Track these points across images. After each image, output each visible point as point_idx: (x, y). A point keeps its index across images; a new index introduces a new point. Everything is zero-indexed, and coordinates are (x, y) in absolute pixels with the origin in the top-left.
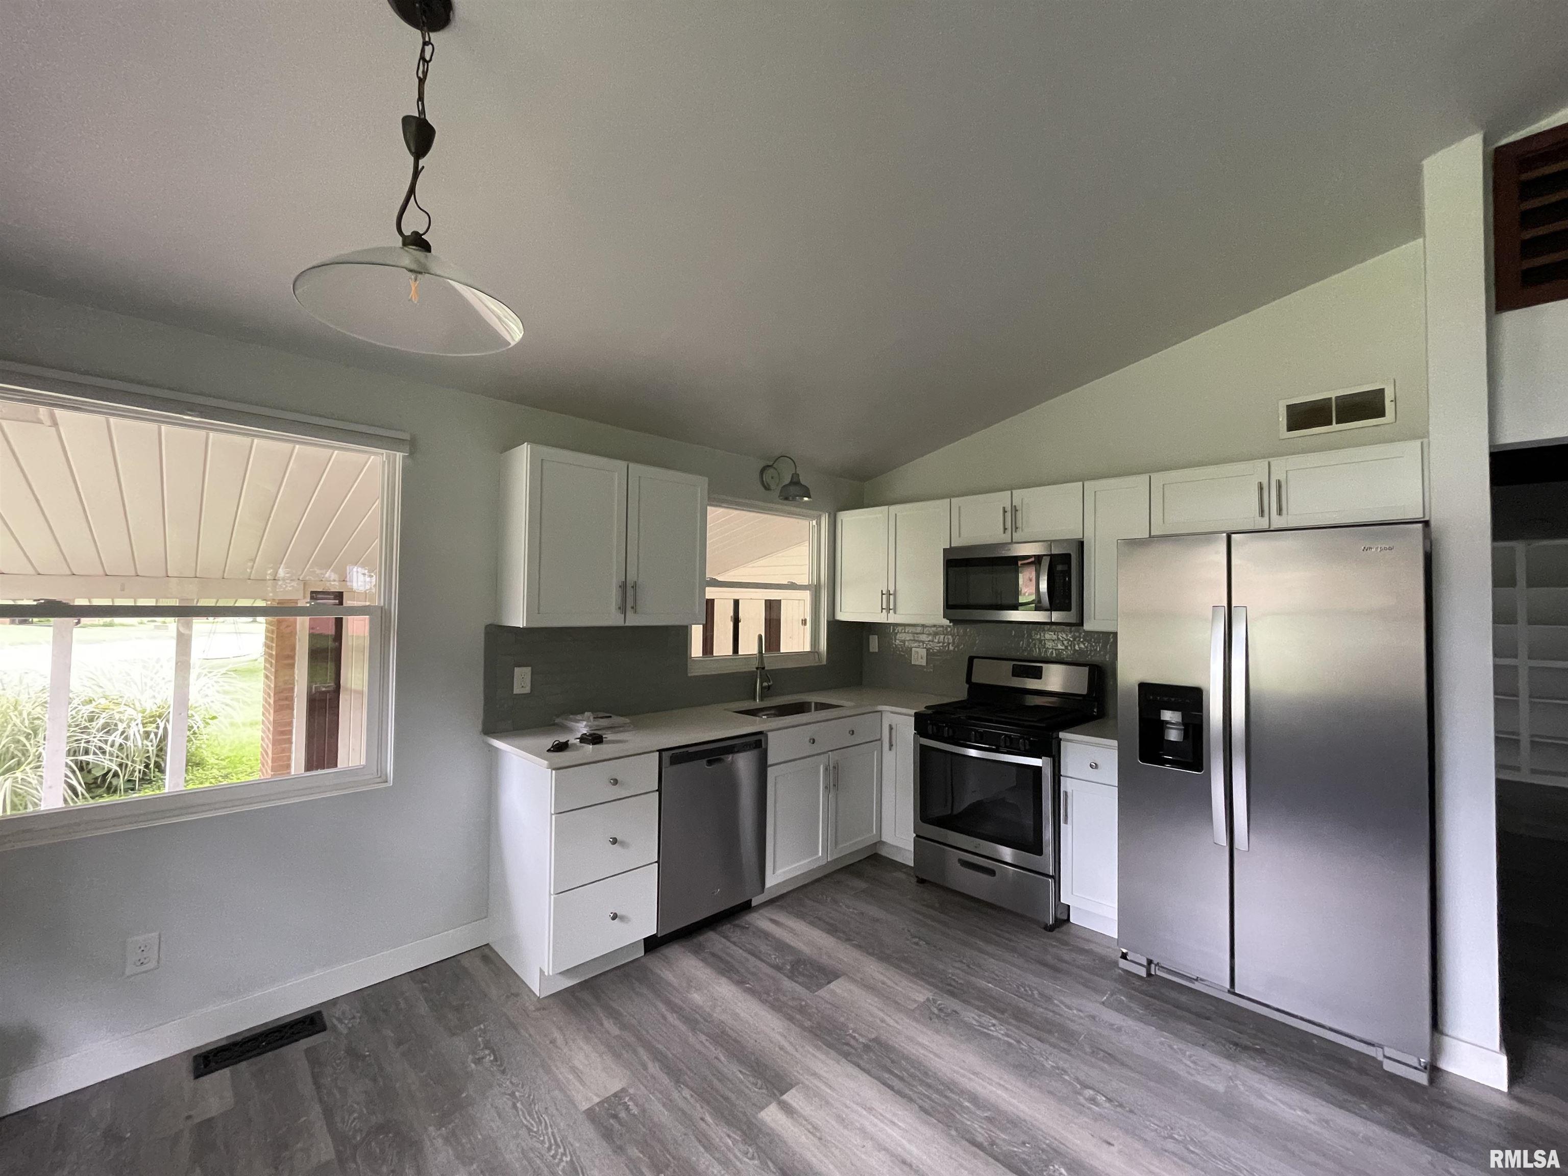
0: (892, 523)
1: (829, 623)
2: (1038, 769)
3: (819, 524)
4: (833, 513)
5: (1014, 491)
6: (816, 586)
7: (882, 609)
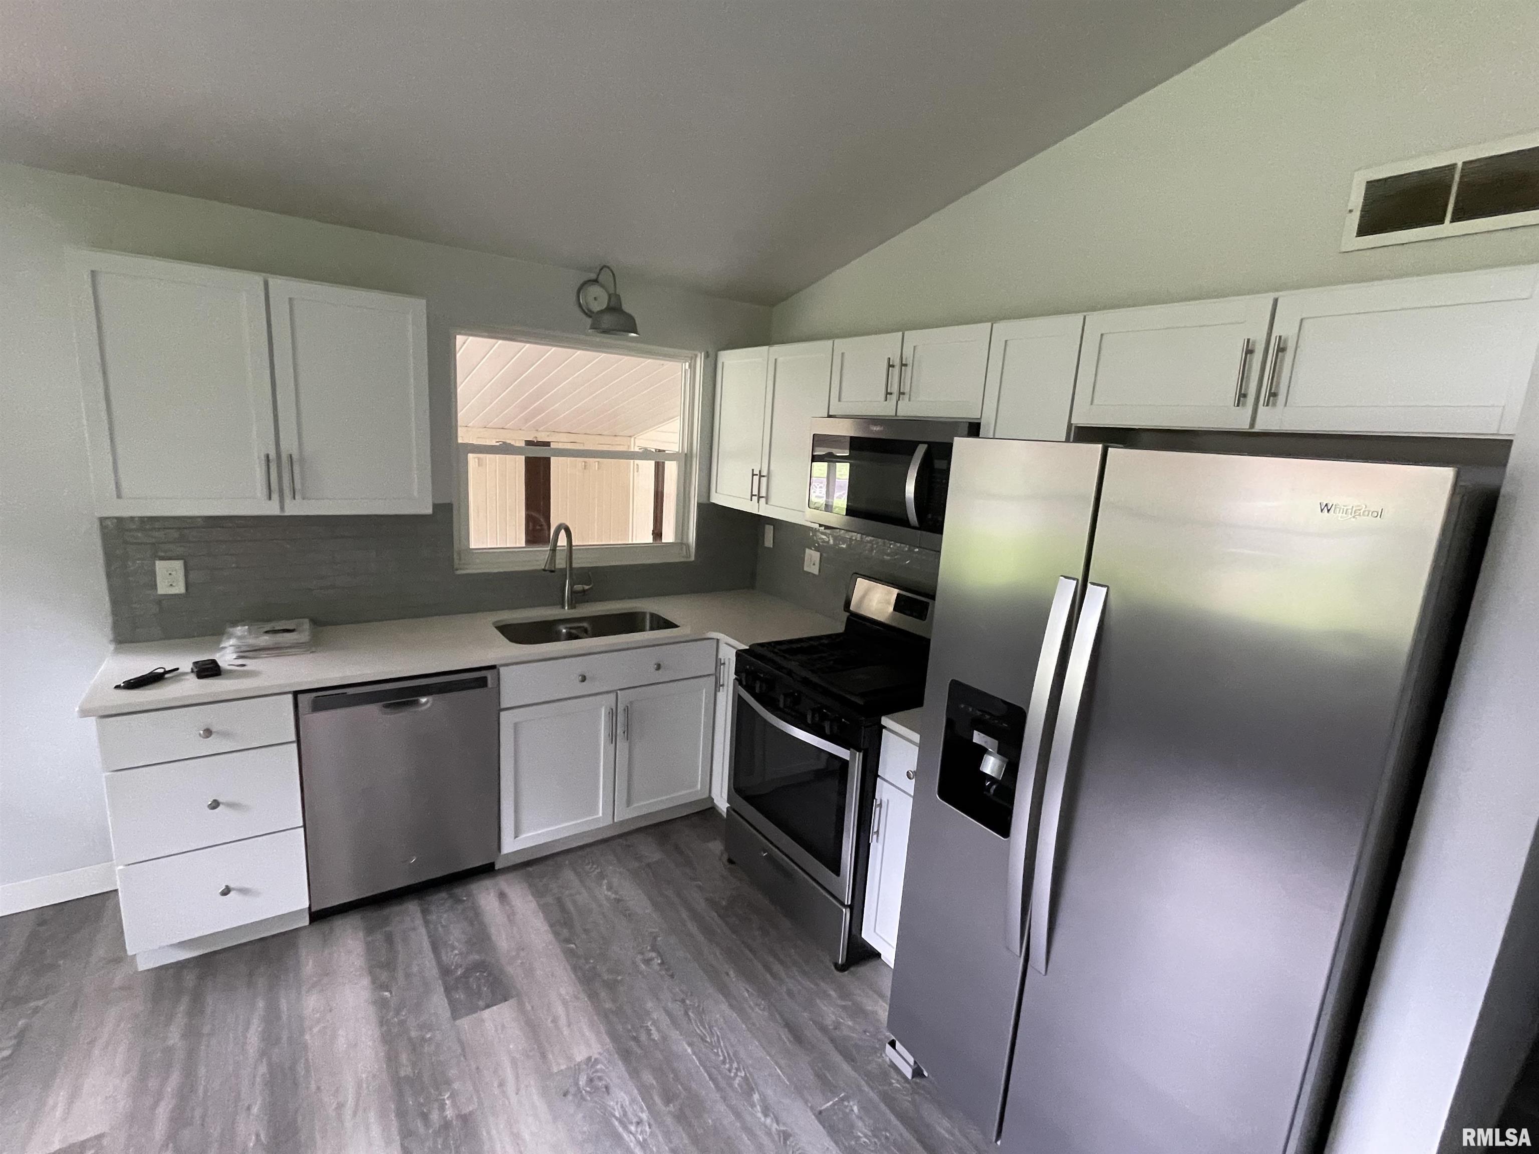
0: (771, 369)
1: (700, 505)
2: (844, 764)
3: (693, 367)
4: (712, 353)
5: (906, 333)
6: (686, 454)
7: (752, 495)
